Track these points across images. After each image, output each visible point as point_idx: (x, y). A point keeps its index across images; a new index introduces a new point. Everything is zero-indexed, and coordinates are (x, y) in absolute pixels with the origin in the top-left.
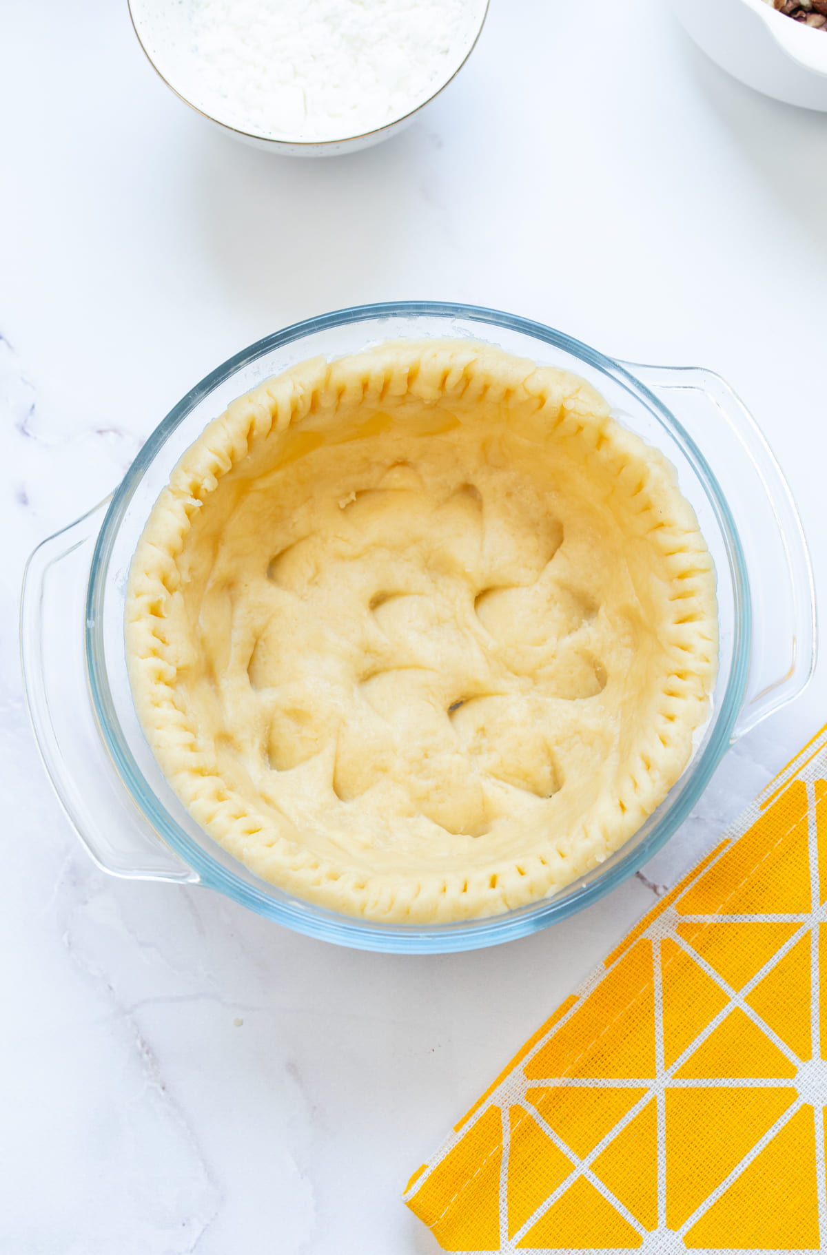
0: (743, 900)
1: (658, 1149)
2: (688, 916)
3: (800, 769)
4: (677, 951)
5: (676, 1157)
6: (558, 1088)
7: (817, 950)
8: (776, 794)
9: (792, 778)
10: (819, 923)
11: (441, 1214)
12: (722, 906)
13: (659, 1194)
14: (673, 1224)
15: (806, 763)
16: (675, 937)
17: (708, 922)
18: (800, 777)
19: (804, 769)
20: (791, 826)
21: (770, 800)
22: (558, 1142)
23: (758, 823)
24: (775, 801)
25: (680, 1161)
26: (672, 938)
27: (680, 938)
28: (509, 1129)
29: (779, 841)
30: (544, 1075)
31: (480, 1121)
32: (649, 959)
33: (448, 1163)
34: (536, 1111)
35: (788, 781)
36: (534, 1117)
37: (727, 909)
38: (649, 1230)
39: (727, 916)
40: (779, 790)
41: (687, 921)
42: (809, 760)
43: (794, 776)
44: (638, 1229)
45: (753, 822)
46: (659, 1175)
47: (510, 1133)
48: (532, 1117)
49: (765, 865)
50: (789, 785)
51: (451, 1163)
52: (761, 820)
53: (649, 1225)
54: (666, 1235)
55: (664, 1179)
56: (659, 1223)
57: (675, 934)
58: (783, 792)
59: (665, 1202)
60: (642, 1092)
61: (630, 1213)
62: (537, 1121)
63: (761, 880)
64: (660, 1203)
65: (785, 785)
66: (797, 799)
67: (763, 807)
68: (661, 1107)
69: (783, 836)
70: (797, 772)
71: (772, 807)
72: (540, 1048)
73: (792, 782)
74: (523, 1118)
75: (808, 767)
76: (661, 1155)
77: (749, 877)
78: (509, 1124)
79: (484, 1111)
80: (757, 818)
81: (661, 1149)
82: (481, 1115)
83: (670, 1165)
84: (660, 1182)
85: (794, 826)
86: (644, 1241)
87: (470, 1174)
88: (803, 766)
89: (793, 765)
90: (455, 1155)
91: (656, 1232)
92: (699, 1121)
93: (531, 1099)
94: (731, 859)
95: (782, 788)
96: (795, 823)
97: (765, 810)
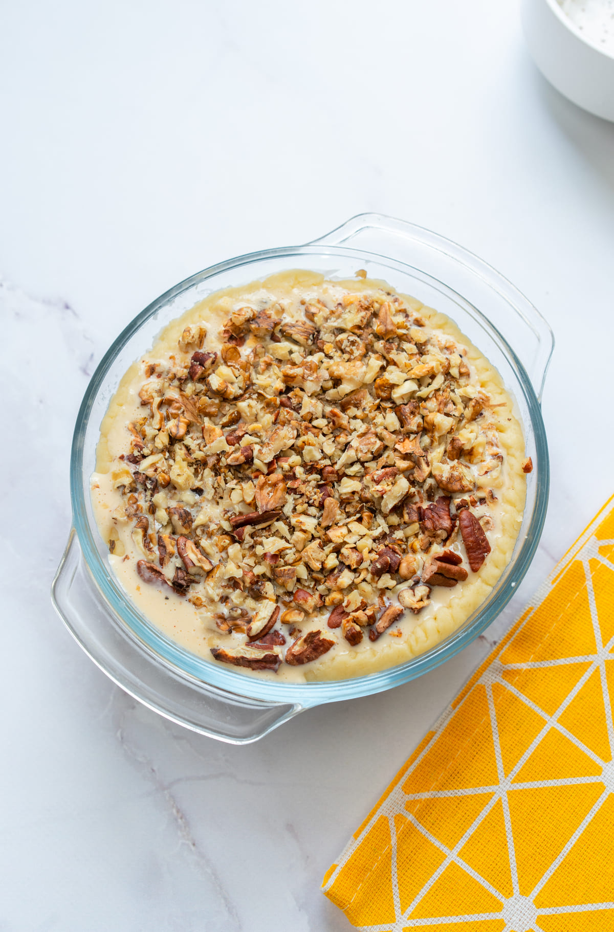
0: (548, 650)
1: (507, 837)
2: (510, 665)
3: (577, 553)
4: (504, 691)
5: (521, 841)
6: (428, 799)
7: (606, 680)
8: (562, 572)
9: (572, 560)
10: (605, 661)
11: (351, 899)
12: (532, 656)
13: (511, 870)
14: (525, 892)
15: (581, 548)
16: (502, 681)
17: (525, 669)
18: (578, 558)
19: (580, 552)
20: (575, 593)
21: (558, 577)
22: (432, 839)
23: (551, 593)
24: (561, 576)
25: (524, 844)
26: (499, 682)
27: (506, 682)
28: (395, 833)
29: (568, 605)
30: (417, 790)
31: (374, 828)
32: (485, 699)
33: (353, 861)
34: (414, 817)
35: (570, 562)
36: (413, 822)
37: (537, 658)
38: (507, 897)
39: (538, 663)
40: (564, 569)
41: (509, 669)
42: (583, 546)
43: (573, 558)
44: (499, 898)
45: (548, 593)
46: (510, 855)
47: (396, 835)
48: (411, 822)
49: (560, 623)
50: (570, 565)
51: (355, 860)
52: (553, 591)
53: (507, 893)
54: (521, 900)
55: (514, 858)
56: (514, 891)
57: (501, 679)
58: (566, 570)
59: (517, 875)
60: (490, 796)
61: (491, 886)
62: (415, 825)
63: (559, 634)
64: (513, 877)
65: (568, 565)
66: (577, 573)
67: (553, 582)
68: (505, 805)
69: (570, 601)
70: (576, 555)
71: (560, 581)
72: (412, 770)
73: (573, 562)
74: (404, 824)
75: (583, 550)
76: (510, 841)
77: (549, 632)
78: (395, 828)
79: (376, 821)
80: (550, 590)
81: (509, 836)
82: (374, 823)
83: (517, 847)
84: (511, 861)
85: (578, 593)
86: (504, 906)
87: (370, 868)
88: (579, 551)
89: (572, 550)
90: (358, 855)
91: (513, 899)
92: (535, 813)
93: (409, 809)
94: (535, 621)
95: (566, 567)
96: (577, 591)
97: (555, 584)
